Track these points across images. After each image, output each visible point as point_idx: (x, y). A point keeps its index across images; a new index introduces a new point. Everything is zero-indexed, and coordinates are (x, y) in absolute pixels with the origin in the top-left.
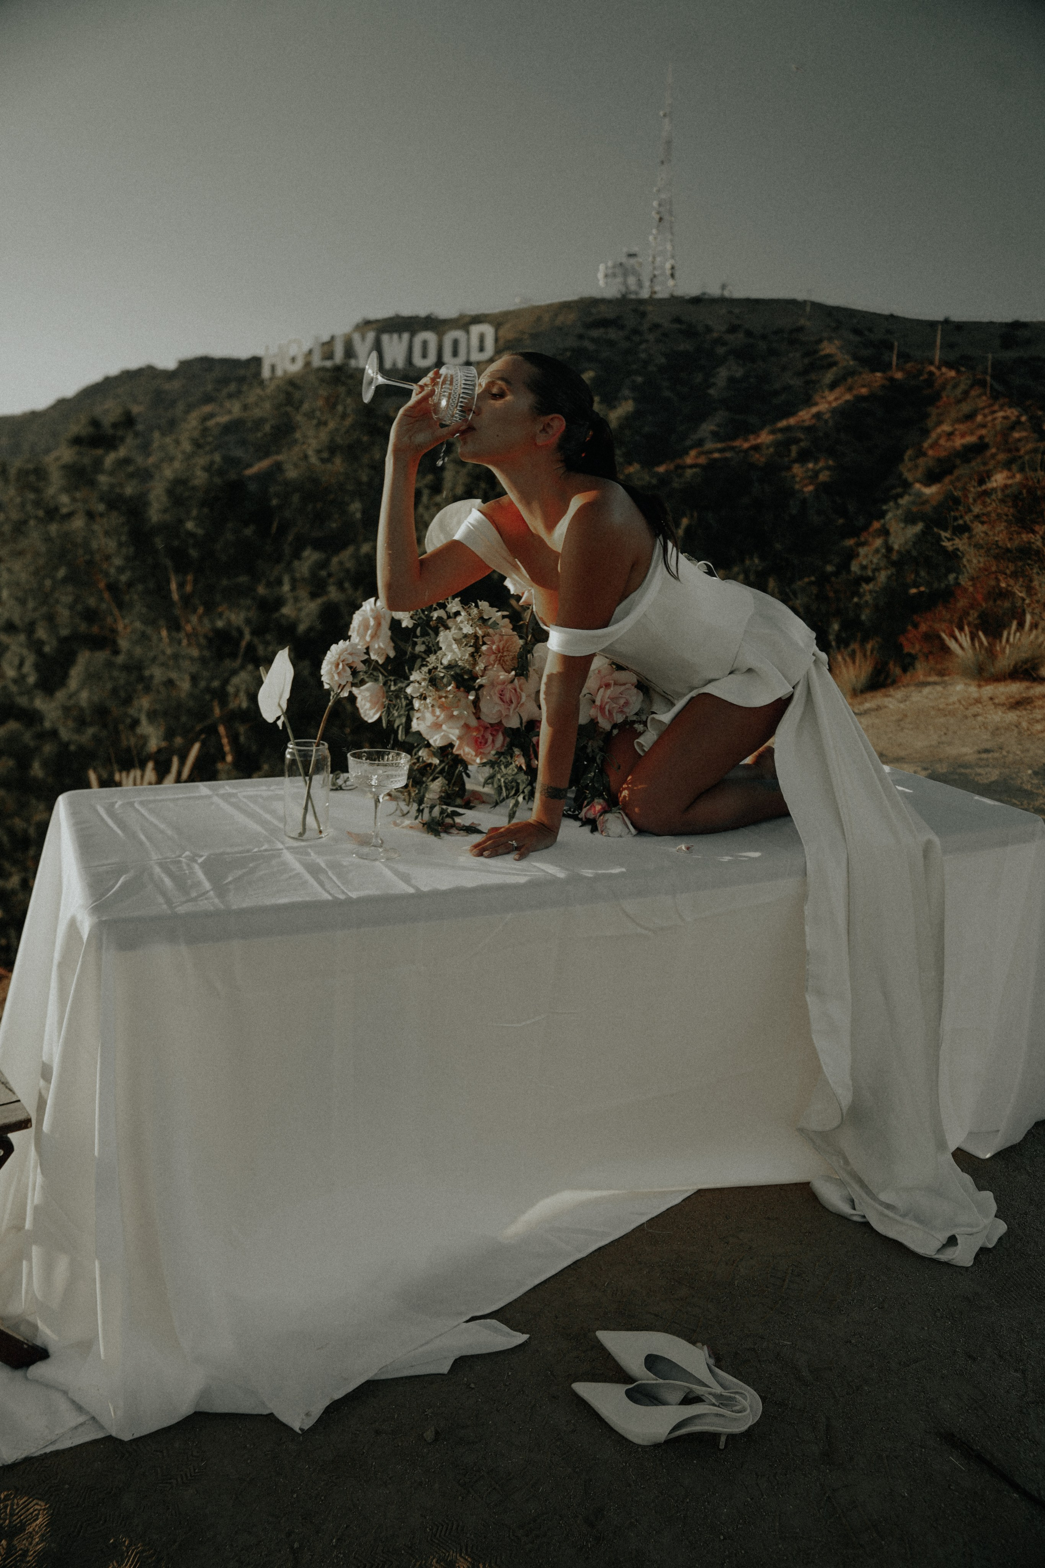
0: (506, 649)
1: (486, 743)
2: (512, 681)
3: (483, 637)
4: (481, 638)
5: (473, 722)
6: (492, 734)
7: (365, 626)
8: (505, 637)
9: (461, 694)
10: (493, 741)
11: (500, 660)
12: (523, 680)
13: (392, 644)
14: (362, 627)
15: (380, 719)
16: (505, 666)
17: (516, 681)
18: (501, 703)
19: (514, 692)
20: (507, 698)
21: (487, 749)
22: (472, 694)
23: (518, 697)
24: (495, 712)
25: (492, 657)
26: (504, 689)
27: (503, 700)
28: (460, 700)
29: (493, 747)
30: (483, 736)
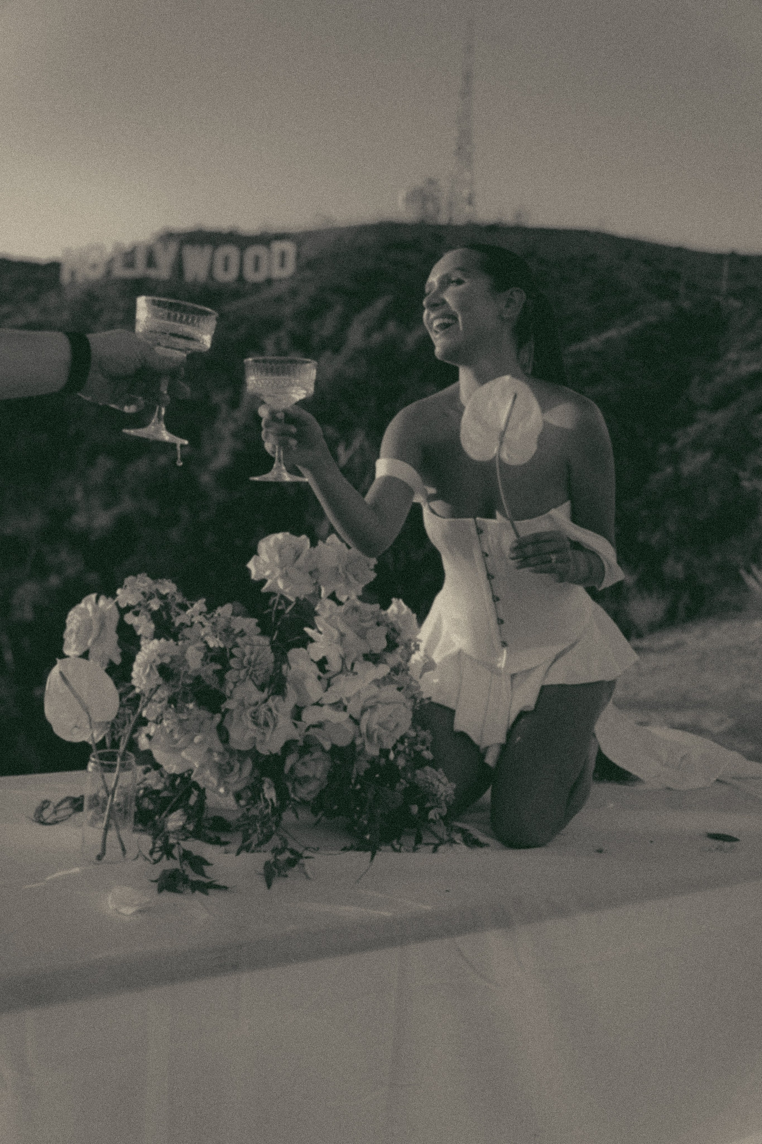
0: (258, 662)
1: (232, 770)
2: (266, 701)
3: (231, 649)
4: (228, 650)
5: (218, 746)
6: (239, 761)
7: (86, 627)
8: (257, 648)
9: (204, 714)
10: (240, 769)
11: (251, 675)
12: (277, 698)
13: (119, 650)
14: (82, 629)
15: (104, 740)
16: (257, 683)
17: (270, 700)
18: (255, 728)
19: (269, 713)
20: (261, 721)
21: (232, 779)
22: (218, 718)
23: (274, 719)
24: (247, 737)
25: (243, 672)
26: (257, 710)
27: (256, 724)
28: (202, 723)
29: (240, 776)
30: (228, 763)
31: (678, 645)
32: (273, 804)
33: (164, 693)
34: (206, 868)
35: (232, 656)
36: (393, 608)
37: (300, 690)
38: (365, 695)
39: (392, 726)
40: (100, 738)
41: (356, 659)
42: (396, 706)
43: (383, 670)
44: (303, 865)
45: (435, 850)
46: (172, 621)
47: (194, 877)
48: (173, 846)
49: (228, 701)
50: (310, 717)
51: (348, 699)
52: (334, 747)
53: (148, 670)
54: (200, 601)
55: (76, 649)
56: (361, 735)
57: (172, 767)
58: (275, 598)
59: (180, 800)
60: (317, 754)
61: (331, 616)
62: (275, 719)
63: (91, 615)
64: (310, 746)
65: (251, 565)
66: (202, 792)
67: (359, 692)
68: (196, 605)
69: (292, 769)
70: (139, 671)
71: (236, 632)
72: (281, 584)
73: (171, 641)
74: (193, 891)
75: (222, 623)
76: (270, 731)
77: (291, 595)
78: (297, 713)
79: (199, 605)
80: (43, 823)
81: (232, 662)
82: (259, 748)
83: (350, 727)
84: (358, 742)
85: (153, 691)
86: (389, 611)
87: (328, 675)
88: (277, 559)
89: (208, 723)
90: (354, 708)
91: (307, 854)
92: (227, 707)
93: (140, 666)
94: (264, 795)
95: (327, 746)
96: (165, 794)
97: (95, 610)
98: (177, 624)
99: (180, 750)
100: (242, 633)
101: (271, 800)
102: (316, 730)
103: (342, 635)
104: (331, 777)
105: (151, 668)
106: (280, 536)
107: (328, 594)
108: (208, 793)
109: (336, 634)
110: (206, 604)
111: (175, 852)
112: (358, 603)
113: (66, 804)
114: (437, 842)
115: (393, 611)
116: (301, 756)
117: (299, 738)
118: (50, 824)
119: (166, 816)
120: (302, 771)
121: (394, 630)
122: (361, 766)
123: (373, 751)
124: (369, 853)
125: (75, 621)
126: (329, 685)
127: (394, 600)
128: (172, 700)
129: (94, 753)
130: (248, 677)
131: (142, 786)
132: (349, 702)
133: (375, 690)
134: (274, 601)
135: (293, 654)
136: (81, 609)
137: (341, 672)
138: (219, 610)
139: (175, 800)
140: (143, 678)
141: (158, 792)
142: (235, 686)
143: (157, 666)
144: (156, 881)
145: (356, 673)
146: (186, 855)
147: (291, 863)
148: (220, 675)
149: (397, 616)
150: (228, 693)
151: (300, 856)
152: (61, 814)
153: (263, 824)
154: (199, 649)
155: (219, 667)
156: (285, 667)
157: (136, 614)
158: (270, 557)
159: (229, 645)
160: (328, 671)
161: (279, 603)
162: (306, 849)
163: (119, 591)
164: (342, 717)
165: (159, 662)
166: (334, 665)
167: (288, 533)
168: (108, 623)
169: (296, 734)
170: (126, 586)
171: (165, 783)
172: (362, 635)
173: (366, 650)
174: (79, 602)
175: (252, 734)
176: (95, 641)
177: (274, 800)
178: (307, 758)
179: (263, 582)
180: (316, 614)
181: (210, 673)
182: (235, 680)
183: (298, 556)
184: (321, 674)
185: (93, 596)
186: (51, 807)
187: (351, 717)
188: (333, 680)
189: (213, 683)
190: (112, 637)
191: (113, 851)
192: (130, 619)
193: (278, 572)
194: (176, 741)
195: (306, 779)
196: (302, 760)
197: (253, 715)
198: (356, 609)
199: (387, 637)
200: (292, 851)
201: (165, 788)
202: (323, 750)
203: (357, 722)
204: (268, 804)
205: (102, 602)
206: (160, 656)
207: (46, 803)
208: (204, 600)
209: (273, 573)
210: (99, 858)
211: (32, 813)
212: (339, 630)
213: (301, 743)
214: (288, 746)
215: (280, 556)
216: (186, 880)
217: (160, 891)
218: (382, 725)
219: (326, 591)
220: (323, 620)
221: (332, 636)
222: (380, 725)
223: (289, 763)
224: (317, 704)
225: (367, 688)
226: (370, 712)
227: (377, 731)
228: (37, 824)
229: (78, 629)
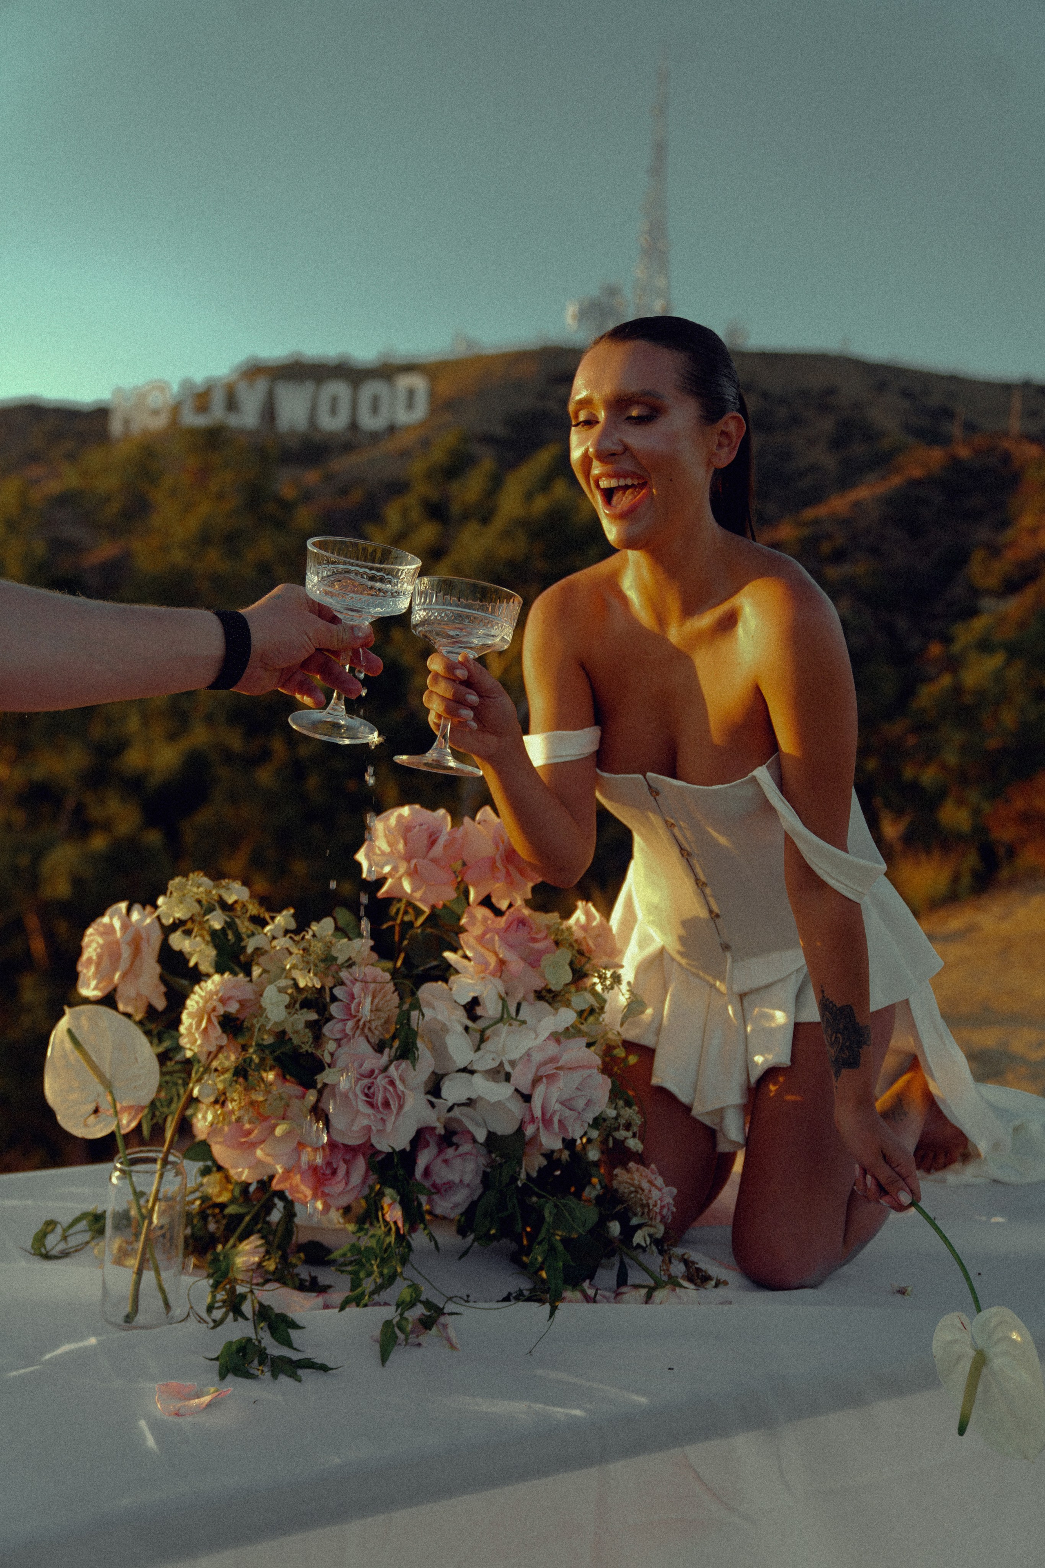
0: (373, 1007)
1: (334, 1172)
2: (385, 1069)
3: (331, 989)
4: (327, 991)
6: (346, 1162)
7: (111, 953)
8: (372, 986)
9: (292, 1088)
10: (348, 1173)
12: (404, 1064)
13: (163, 989)
15: (139, 1126)
16: (372, 1040)
17: (392, 1068)
18: (369, 1111)
19: (391, 1089)
20: (379, 1100)
21: (336, 1187)
22: (311, 1097)
23: (399, 1097)
24: (356, 1127)
25: (350, 1024)
26: (373, 1083)
27: (371, 1105)
28: (287, 1106)
29: (346, 1184)
30: (329, 1164)
31: (971, 929)
32: (398, 1229)
33: (230, 1059)
34: (293, 1334)
35: (334, 999)
36: (579, 916)
37: (440, 1051)
38: (537, 1057)
39: (581, 1104)
40: (134, 1124)
41: (524, 998)
42: (587, 1072)
43: (566, 1017)
44: (445, 1326)
45: (648, 1299)
46: (243, 944)
47: (275, 1350)
48: (243, 1297)
49: (327, 1070)
50: (453, 1090)
51: (513, 1063)
52: (491, 1135)
53: (204, 1025)
54: (284, 913)
55: (95, 988)
56: (533, 1120)
57: (243, 1173)
58: (398, 905)
59: (255, 1220)
60: (466, 1147)
61: (484, 934)
62: (401, 1098)
63: (119, 934)
64: (455, 1133)
65: (361, 856)
66: (289, 1206)
67: (528, 1054)
68: (279, 919)
69: (427, 1172)
70: (191, 1025)
71: (339, 962)
72: (407, 886)
73: (241, 975)
74: (275, 1376)
75: (318, 947)
76: (393, 1118)
77: (421, 900)
78: (434, 1089)
79: (283, 919)
80: (47, 1257)
81: (334, 1009)
82: (374, 1141)
83: (517, 1108)
84: (529, 1131)
85: (212, 1056)
86: (572, 921)
87: (481, 1024)
88: (401, 846)
89: (296, 1103)
90: (522, 1078)
91: (450, 1307)
92: (326, 1081)
93: (190, 1015)
94: (383, 1215)
95: (481, 1136)
96: (231, 1210)
97: (125, 926)
98: (249, 950)
99: (253, 1145)
100: (350, 964)
101: (395, 1223)
102: (465, 1109)
103: (502, 963)
104: (486, 1180)
105: (209, 1020)
106: (406, 811)
107: (480, 898)
108: (298, 1207)
109: (493, 961)
110: (294, 916)
111: (247, 1308)
112: (526, 912)
113: (83, 1225)
114: (652, 1283)
115: (578, 920)
116: (441, 1151)
117: (437, 1124)
118: (55, 1258)
119: (234, 1246)
120: (443, 1174)
121: (581, 953)
122: (534, 1163)
123: (551, 1142)
124: (547, 1307)
125: (94, 945)
126: (482, 1040)
127: (580, 904)
128: (241, 1072)
129: (120, 1155)
130: (359, 1031)
131: (198, 1194)
132: (513, 1068)
133: (552, 1049)
134: (398, 910)
135: (429, 991)
136: (105, 925)
137: (501, 1019)
138: (315, 927)
139: (247, 1218)
140: (197, 1036)
141: (222, 1206)
142: (339, 1046)
143: (217, 1017)
144: (217, 1359)
145: (524, 1022)
146: (264, 1313)
147: (427, 1323)
148: (315, 1028)
149: (585, 928)
150: (327, 1059)
151: (440, 1312)
152: (73, 1241)
153: (384, 1262)
154: (281, 990)
155: (313, 1016)
156: (414, 1014)
157: (188, 933)
158: (390, 845)
159: (329, 983)
160: (480, 1017)
161: (406, 912)
162: (450, 1299)
163: (161, 901)
164: (501, 1092)
165: (221, 1010)
166: (490, 1008)
167: (417, 807)
168: (144, 945)
169: (433, 1118)
170: (171, 893)
171: (232, 1191)
172: (533, 961)
173: (538, 984)
174: (102, 914)
175: (366, 1122)
176: (124, 976)
177: (400, 1224)
178: (450, 1152)
179: (380, 882)
180: (462, 930)
181: (301, 1026)
182: (339, 1036)
183: (433, 843)
184: (469, 1023)
185: (123, 906)
186: (59, 1230)
187: (516, 1090)
188: (488, 1032)
189: (304, 1042)
190: (151, 969)
191: (151, 1308)
192: (178, 941)
193: (403, 868)
194: (249, 1133)
195: (450, 1186)
196: (442, 1157)
197: (366, 1091)
198: (522, 922)
199: (571, 964)
200: (428, 1304)
201: (233, 1200)
202: (474, 1141)
203: (527, 1098)
204: (390, 1229)
205: (135, 916)
206: (223, 1001)
207: (51, 1224)
208: (292, 911)
209: (395, 869)
210: (129, 1319)
211: (29, 1243)
212: (497, 955)
213: (441, 1130)
214: (420, 1137)
215: (406, 844)
216: (263, 1356)
217: (222, 1377)
218: (566, 1103)
219: (476, 893)
220: (472, 941)
221: (487, 964)
222: (562, 1103)
223: (422, 1161)
224: (464, 1070)
225: (541, 1048)
226: (548, 1083)
227: (558, 1114)
228: (36, 1258)
229: (100, 957)
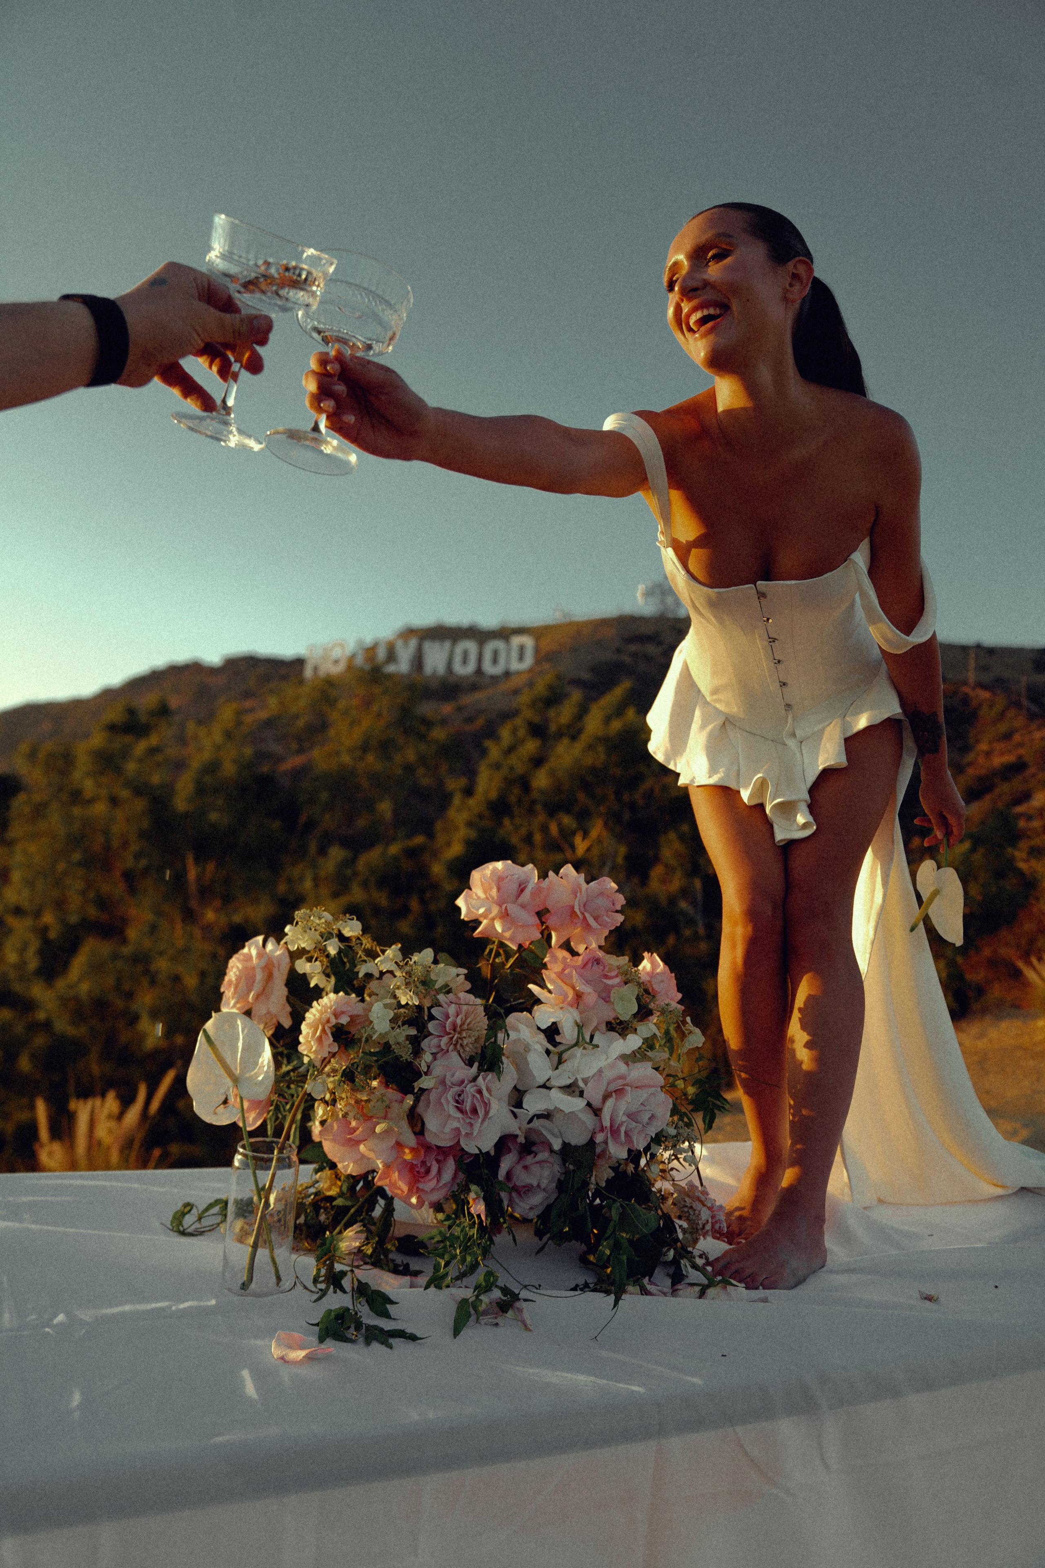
0: (465, 1027)
1: (428, 1171)
2: (475, 1079)
3: (429, 1009)
4: (426, 1010)
5: (410, 1139)
6: (438, 1161)
7: (248, 977)
8: (465, 1009)
9: (392, 1094)
10: (440, 1172)
11: (455, 1045)
12: (490, 1076)
13: (289, 1009)
14: (243, 981)
15: (264, 1125)
16: (463, 1055)
17: (480, 1078)
18: (459, 1115)
19: (478, 1096)
20: (468, 1106)
21: (429, 1184)
22: (409, 1101)
23: (485, 1104)
24: (447, 1130)
25: (445, 1040)
26: (463, 1091)
27: (461, 1110)
28: (388, 1107)
29: (438, 1181)
30: (423, 1163)
32: (481, 1221)
33: (340, 1064)
34: (389, 1308)
35: (432, 1017)
36: (646, 965)
37: (522, 1068)
38: (609, 1074)
39: (646, 1117)
40: (259, 1123)
41: (596, 1029)
42: (651, 1090)
43: (634, 1042)
44: (520, 1310)
45: (702, 1295)
46: (356, 970)
47: (370, 1319)
48: (343, 1274)
49: (424, 1077)
50: (534, 1104)
51: (585, 1081)
52: (566, 1145)
53: (318, 1034)
54: (393, 947)
55: (234, 1006)
56: (602, 1129)
57: (348, 1167)
58: (491, 946)
59: (359, 1212)
60: (543, 1155)
61: (563, 970)
62: (487, 1105)
63: (255, 960)
64: (534, 1144)
65: (460, 902)
66: (390, 1201)
67: (600, 1071)
68: (389, 952)
69: (509, 1175)
70: (308, 1033)
71: (437, 986)
72: (499, 927)
73: (354, 995)
74: (368, 1343)
75: (419, 971)
76: (480, 1120)
77: (511, 939)
78: (517, 1099)
79: (392, 952)
80: (183, 1233)
81: (431, 1026)
82: (463, 1144)
83: (588, 1119)
84: (599, 1138)
85: (325, 1061)
86: (640, 967)
87: (560, 1048)
88: (494, 892)
89: (395, 1105)
90: (594, 1093)
91: (524, 1294)
92: (421, 1086)
93: (309, 1025)
94: (468, 1209)
95: (557, 1145)
96: (339, 1202)
97: (260, 955)
98: (361, 975)
99: (358, 1142)
100: (447, 990)
101: (479, 1216)
102: (542, 1121)
103: (579, 996)
104: (561, 1186)
105: (323, 1031)
106: (499, 865)
107: (562, 941)
108: (397, 1204)
109: (571, 994)
110: (401, 950)
111: (346, 1283)
112: (600, 954)
113: (216, 1209)
114: (706, 1282)
115: (644, 968)
116: (521, 1159)
117: (518, 1132)
118: (191, 1235)
119: (340, 1232)
120: (522, 1178)
121: (647, 991)
122: (602, 1175)
123: (618, 1152)
124: (612, 1297)
125: (234, 970)
126: (560, 1062)
127: (646, 954)
128: (349, 1076)
129: (244, 1142)
130: (452, 1047)
131: (312, 1190)
132: (586, 1085)
133: (622, 1068)
134: (491, 950)
135: (513, 1018)
136: (245, 955)
137: (576, 1044)
138: (417, 956)
139: (352, 1210)
140: (312, 1043)
141: (331, 1199)
142: (435, 1059)
143: (330, 1028)
144: (317, 1325)
145: (597, 1046)
146: (362, 1290)
147: (504, 1307)
148: (416, 1043)
149: (652, 974)
150: (424, 1068)
151: (515, 1297)
152: (206, 1222)
153: (466, 1249)
154: (386, 1006)
155: (413, 1032)
156: (501, 1036)
157: (309, 960)
158: (485, 892)
159: (427, 1003)
160: (560, 1043)
161: (498, 955)
162: (525, 1287)
163: (288, 929)
164: (576, 1104)
165: (334, 1021)
166: (568, 1033)
167: (510, 862)
168: (276, 973)
169: (514, 1127)
170: (297, 923)
171: (341, 1187)
172: (605, 995)
173: (610, 1016)
174: (243, 947)
175: (456, 1124)
176: (257, 997)
177: (483, 1217)
178: (529, 1160)
179: (477, 923)
180: (545, 966)
181: (402, 1039)
182: (434, 1051)
183: (522, 891)
184: (550, 1047)
185: (260, 939)
186: (194, 1211)
187: (589, 1104)
188: (565, 1056)
189: (405, 1054)
190: (280, 991)
191: (263, 1278)
192: (303, 966)
193: (495, 910)
194: (355, 1130)
195: (528, 1189)
196: (522, 1163)
197: (457, 1098)
198: (598, 961)
199: (638, 999)
200: (505, 1290)
201: (341, 1195)
202: (552, 1151)
203: (597, 1112)
204: (474, 1222)
205: (270, 946)
206: (336, 1015)
207: (188, 1207)
208: (400, 945)
209: (488, 911)
210: (244, 1286)
211: (168, 1218)
212: (574, 988)
213: (521, 1140)
214: (504, 1143)
215: (499, 890)
216: (359, 1324)
217: (321, 1340)
218: (632, 1116)
219: (557, 937)
220: (553, 976)
221: (566, 996)
222: (629, 1116)
223: (505, 1165)
224: (544, 1086)
225: (611, 1066)
226: (616, 1099)
227: (625, 1124)
228: (176, 1234)
229: (239, 979)
